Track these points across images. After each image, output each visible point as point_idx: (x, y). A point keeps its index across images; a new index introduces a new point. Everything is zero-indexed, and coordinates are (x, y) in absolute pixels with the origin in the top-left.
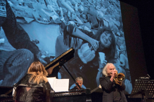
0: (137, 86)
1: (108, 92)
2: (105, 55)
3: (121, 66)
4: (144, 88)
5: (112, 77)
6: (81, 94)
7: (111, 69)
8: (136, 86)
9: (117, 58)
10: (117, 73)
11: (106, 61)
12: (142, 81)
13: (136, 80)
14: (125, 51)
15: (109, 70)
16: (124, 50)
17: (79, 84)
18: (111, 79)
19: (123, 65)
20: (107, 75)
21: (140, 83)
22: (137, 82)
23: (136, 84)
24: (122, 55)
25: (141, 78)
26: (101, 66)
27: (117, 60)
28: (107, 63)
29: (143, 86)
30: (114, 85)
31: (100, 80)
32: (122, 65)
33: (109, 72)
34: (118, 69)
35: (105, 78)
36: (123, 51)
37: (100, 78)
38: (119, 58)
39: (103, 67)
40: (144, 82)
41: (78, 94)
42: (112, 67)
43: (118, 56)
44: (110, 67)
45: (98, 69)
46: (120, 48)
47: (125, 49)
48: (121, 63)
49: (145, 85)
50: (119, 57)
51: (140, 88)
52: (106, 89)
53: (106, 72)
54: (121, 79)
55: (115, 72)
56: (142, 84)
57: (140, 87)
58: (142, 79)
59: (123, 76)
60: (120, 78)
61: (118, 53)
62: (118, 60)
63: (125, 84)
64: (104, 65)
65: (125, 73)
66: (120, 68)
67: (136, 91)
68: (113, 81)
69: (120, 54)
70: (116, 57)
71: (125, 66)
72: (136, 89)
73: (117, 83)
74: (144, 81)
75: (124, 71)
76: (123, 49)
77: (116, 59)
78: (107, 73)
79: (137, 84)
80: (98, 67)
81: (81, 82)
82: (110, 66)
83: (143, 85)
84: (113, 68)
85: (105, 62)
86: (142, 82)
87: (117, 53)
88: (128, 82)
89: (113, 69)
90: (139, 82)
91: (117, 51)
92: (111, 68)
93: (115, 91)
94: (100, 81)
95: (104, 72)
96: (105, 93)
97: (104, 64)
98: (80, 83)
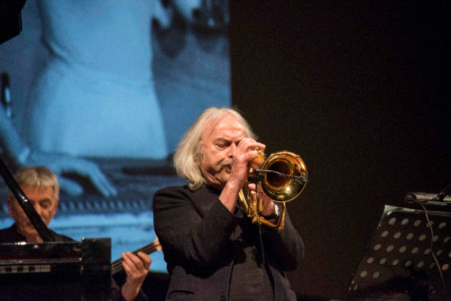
0: (385, 242)
4: (428, 259)
6: (47, 269)
8: (385, 245)
12: (422, 216)
13: (388, 209)
15: (214, 148)
17: (39, 209)
21: (409, 228)
22: (392, 221)
23: (385, 234)
25: (420, 197)
29: (423, 245)
40: (430, 224)
41: (32, 269)
49: (435, 238)
51: (407, 256)
53: (198, 157)
56: (418, 231)
57: (403, 249)
58: (424, 203)
67: (376, 275)
72: (383, 261)
74: (431, 218)
79: (392, 230)
81: (47, 195)
83: (422, 238)
86: (417, 223)
90: (405, 221)
98: (44, 203)
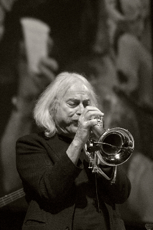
1: (52, 205)
2: (52, 34)
3: (120, 94)
5: (76, 143)
7: (77, 103)
9: (106, 53)
10: (99, 127)
11: (54, 64)
14: (145, 21)
16: (139, 17)
18: (72, 152)
19: (130, 87)
20: (52, 128)
24: (127, 40)
26: (27, 86)
27: (102, 63)
28: (57, 73)
30: (82, 178)
31: (17, 147)
32: (123, 87)
33: (64, 116)
34: (105, 105)
35: (44, 142)
36: (132, 22)
37: (20, 141)
38: (112, 51)
39: (35, 90)
42: (82, 92)
43: (112, 41)
44: (72, 93)
45: (15, 101)
46: (125, 7)
47: (145, 13)
48: (122, 77)
50: (116, 47)
52: (42, 191)
54: (118, 156)
55: (94, 121)
59: (126, 145)
60: (113, 151)
61: (113, 28)
62: (107, 61)
63: (131, 176)
64: (44, 83)
65: (136, 124)
66: (114, 100)
68: (79, 161)
69: (119, 33)
70: (98, 49)
71: (136, 94)
73: (96, 169)
75: (131, 115)
76: (137, 13)
77: (100, 56)
78: (54, 119)
80: (14, 89)
82: (73, 88)
84: (86, 97)
85: (49, 68)
87: (107, 27)
88: (142, 168)
89: (86, 104)
91: (106, 16)
92: (77, 97)
93: (83, 205)
94: (18, 154)
95: (43, 116)
96: (35, 211)
97: (41, 76)
